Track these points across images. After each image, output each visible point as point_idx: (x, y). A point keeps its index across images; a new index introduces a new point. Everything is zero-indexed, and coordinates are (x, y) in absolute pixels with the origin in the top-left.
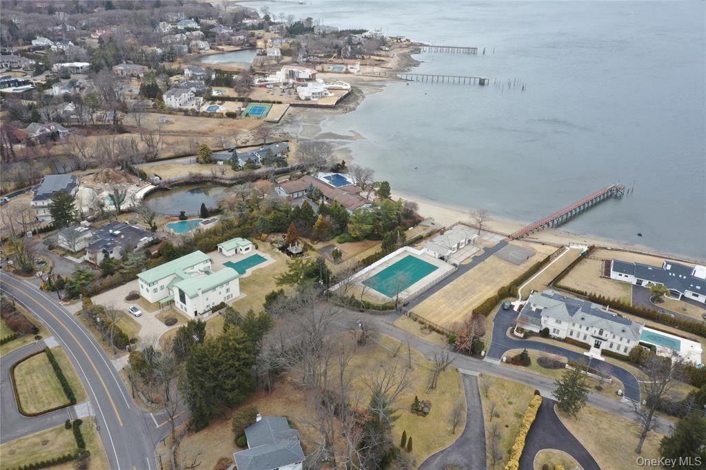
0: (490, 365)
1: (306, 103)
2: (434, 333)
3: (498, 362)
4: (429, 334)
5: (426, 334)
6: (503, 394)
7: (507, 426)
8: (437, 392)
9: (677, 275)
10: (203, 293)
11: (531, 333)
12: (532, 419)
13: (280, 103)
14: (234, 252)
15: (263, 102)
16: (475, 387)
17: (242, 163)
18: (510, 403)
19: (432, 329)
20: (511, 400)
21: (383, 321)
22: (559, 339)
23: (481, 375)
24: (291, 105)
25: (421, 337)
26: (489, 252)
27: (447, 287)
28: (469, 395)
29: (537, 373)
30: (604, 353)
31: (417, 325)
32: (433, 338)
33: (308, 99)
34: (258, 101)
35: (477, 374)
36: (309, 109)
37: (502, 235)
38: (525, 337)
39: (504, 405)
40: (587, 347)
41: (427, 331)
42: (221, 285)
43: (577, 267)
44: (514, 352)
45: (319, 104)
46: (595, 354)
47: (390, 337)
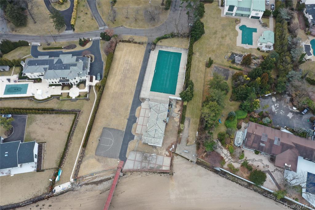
0: (96, 36)
2: (127, 40)
3: (94, 38)
4: (129, 39)
5: (130, 38)
6: (87, 24)
7: (82, 11)
16: (99, 22)
18: (83, 21)
19: (129, 42)
20: (83, 23)
23: (98, 28)
25: (132, 36)
28: (99, 17)
29: (75, 41)
31: (136, 40)
32: (127, 37)
35: (100, 28)
39: (85, 19)
41: (131, 40)
44: (88, 46)
47: (144, 29)
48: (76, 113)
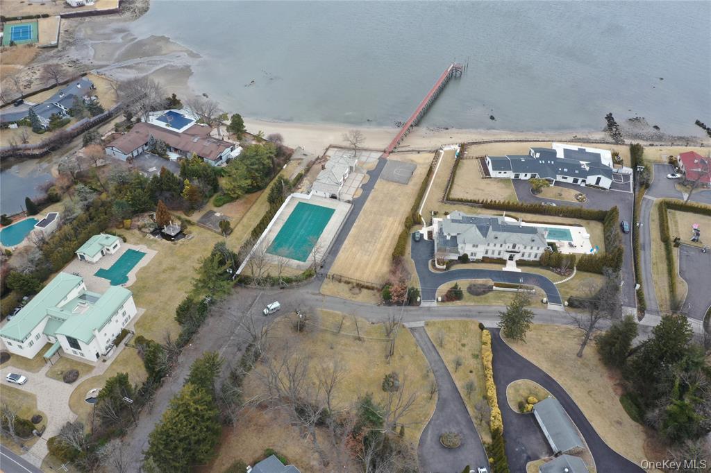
0: (429, 309)
1: (80, 10)
2: (365, 291)
3: (434, 304)
4: (360, 293)
5: (357, 294)
6: (454, 337)
7: (471, 372)
8: (397, 358)
9: (546, 162)
10: (99, 331)
11: (451, 263)
12: (491, 358)
13: (46, 16)
14: (100, 255)
15: (23, 18)
16: (427, 339)
17: (45, 122)
18: (463, 345)
19: (360, 286)
20: (464, 341)
21: (308, 293)
22: (478, 261)
23: (427, 324)
24: (62, 17)
25: (353, 299)
26: (374, 175)
27: (353, 231)
28: (425, 350)
29: (472, 304)
30: (520, 263)
31: (346, 287)
32: (365, 297)
33: (81, 5)
34: (15, 19)
35: (421, 324)
36: (87, 19)
37: (377, 151)
38: (448, 268)
39: (459, 349)
40: (503, 262)
41: (356, 290)
42: (116, 313)
43: (459, 172)
44: (444, 288)
45: (99, 9)
46: (511, 267)
47: (324, 310)
48: (448, 199)
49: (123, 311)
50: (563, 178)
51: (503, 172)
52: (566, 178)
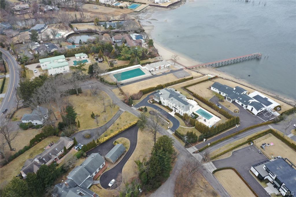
0: (132, 109)
1: (155, 4)
3: (136, 109)
6: (127, 119)
7: (118, 128)
8: (105, 113)
9: (236, 92)
10: (53, 68)
11: (156, 102)
13: (145, 4)
14: (79, 58)
15: (138, 3)
16: (119, 115)
17: (108, 26)
18: (126, 122)
19: (123, 94)
21: (109, 88)
22: (164, 106)
24: (150, 5)
25: (117, 96)
26: (172, 72)
27: (143, 81)
30: (176, 114)
32: (120, 97)
33: (157, 3)
34: (136, 3)
35: (124, 111)
36: (156, 7)
37: (184, 66)
38: (153, 103)
39: (123, 122)
40: (171, 110)
41: (121, 94)
42: (61, 67)
44: (143, 107)
46: (172, 114)
47: (107, 94)
48: (184, 88)
49: (64, 68)
50: (238, 101)
51: (215, 89)
52: (239, 102)
